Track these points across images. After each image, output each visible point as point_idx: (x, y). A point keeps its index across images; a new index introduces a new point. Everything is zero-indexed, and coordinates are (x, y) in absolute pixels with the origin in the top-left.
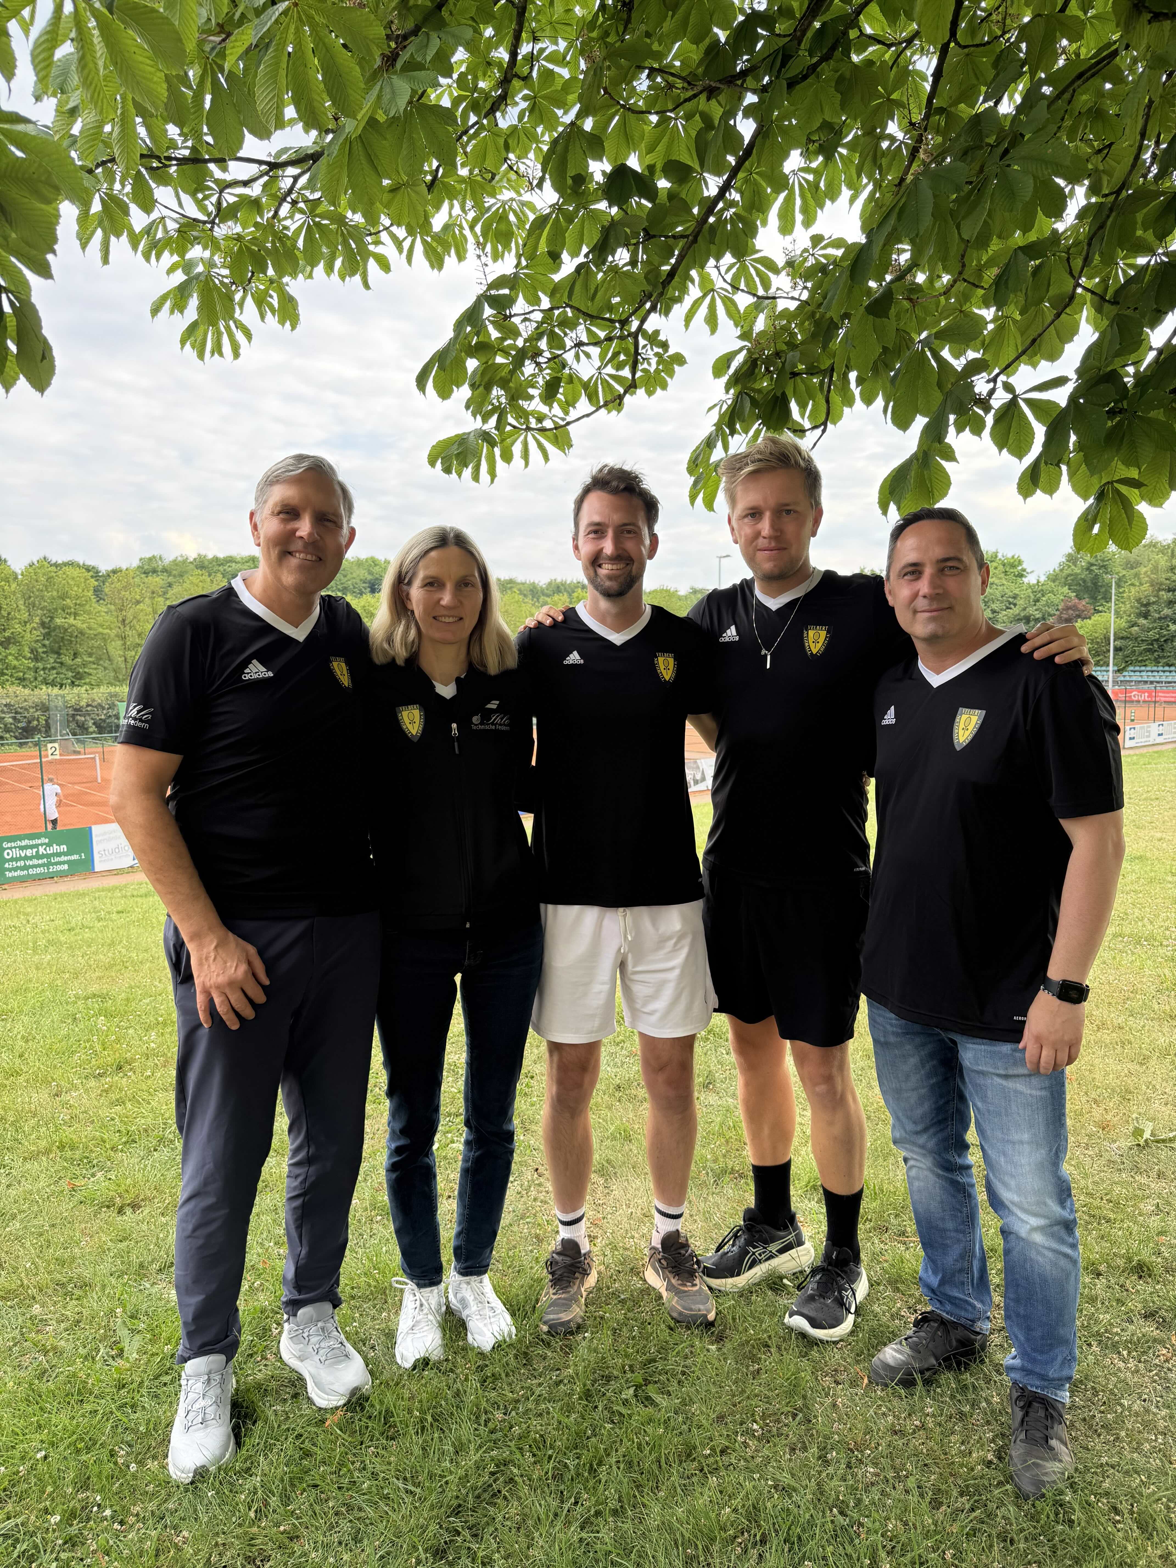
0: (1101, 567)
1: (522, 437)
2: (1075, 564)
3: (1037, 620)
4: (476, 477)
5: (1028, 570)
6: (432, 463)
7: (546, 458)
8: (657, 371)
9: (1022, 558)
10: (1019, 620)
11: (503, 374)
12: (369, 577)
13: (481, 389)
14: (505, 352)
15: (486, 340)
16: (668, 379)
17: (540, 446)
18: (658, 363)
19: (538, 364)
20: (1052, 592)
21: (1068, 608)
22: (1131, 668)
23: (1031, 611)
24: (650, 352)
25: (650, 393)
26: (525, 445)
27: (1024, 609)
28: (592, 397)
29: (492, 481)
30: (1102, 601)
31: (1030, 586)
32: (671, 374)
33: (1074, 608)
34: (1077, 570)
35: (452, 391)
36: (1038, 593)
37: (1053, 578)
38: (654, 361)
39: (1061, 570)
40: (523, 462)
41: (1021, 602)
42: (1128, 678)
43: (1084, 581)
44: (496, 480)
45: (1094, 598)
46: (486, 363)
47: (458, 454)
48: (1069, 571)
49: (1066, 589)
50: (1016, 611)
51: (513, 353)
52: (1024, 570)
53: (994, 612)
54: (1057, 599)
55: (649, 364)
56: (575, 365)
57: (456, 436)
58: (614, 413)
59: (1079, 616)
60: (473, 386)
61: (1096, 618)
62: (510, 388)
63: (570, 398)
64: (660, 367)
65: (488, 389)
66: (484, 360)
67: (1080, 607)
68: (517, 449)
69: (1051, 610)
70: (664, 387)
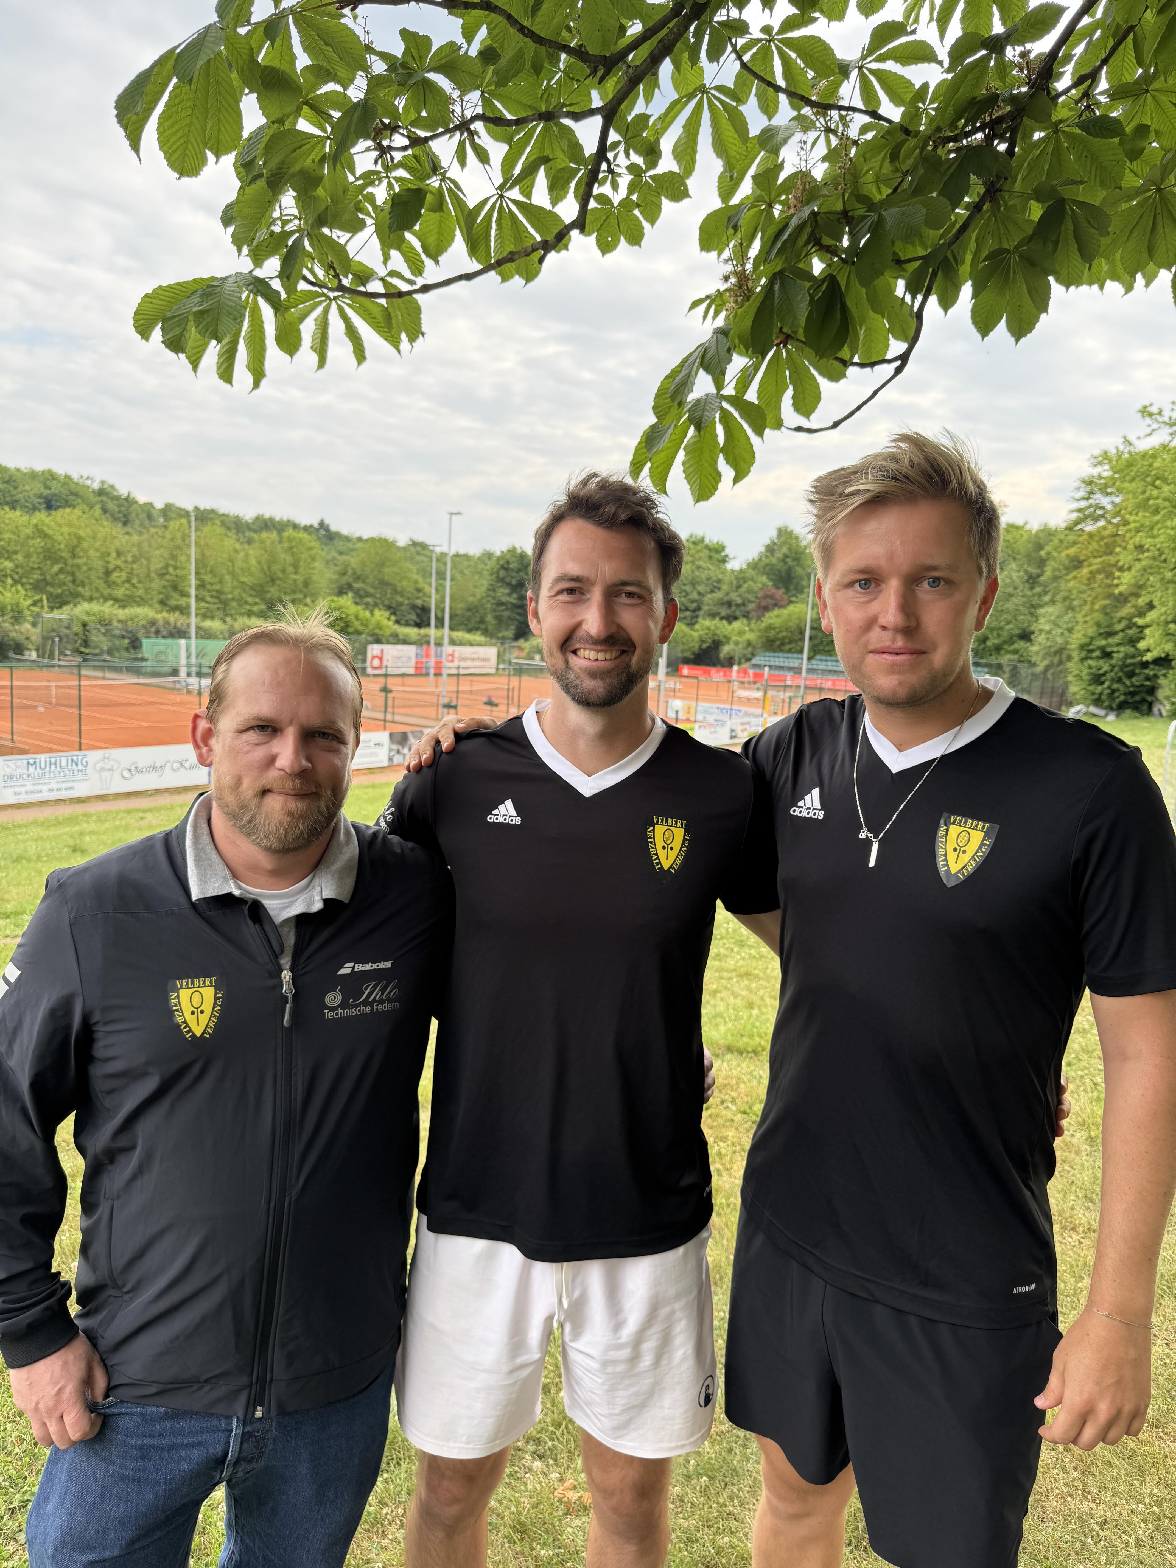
0: (795, 559)
1: (319, 310)
2: (773, 555)
3: (738, 605)
4: (226, 373)
5: (731, 556)
6: (144, 331)
7: (360, 354)
8: (626, 203)
9: (725, 544)
10: (723, 604)
11: (308, 162)
12: (46, 492)
13: (261, 183)
14: (319, 112)
15: (284, 67)
16: (646, 225)
17: (352, 332)
18: (632, 188)
19: (383, 151)
20: (752, 579)
21: (766, 597)
22: (818, 657)
23: (734, 596)
24: (622, 157)
25: (606, 247)
26: (323, 325)
27: (727, 594)
28: (475, 245)
29: (256, 385)
30: (794, 592)
31: (733, 571)
32: (653, 215)
33: (771, 597)
34: (774, 561)
35: (204, 161)
36: (741, 578)
37: (754, 566)
38: (625, 180)
39: (760, 559)
40: (314, 358)
41: (725, 587)
42: (815, 667)
43: (779, 571)
44: (264, 383)
45: (788, 590)
46: (281, 121)
47: (202, 313)
48: (767, 561)
49: (764, 579)
50: (719, 595)
51: (336, 114)
52: (727, 556)
53: (699, 593)
54: (756, 587)
55: (615, 186)
56: (454, 172)
57: (196, 281)
58: (517, 281)
59: (775, 605)
60: (245, 167)
61: (791, 608)
62: (316, 199)
63: (431, 240)
64: (634, 197)
65: (275, 185)
66: (277, 115)
67: (778, 596)
68: (308, 328)
69: (751, 597)
70: (636, 238)
